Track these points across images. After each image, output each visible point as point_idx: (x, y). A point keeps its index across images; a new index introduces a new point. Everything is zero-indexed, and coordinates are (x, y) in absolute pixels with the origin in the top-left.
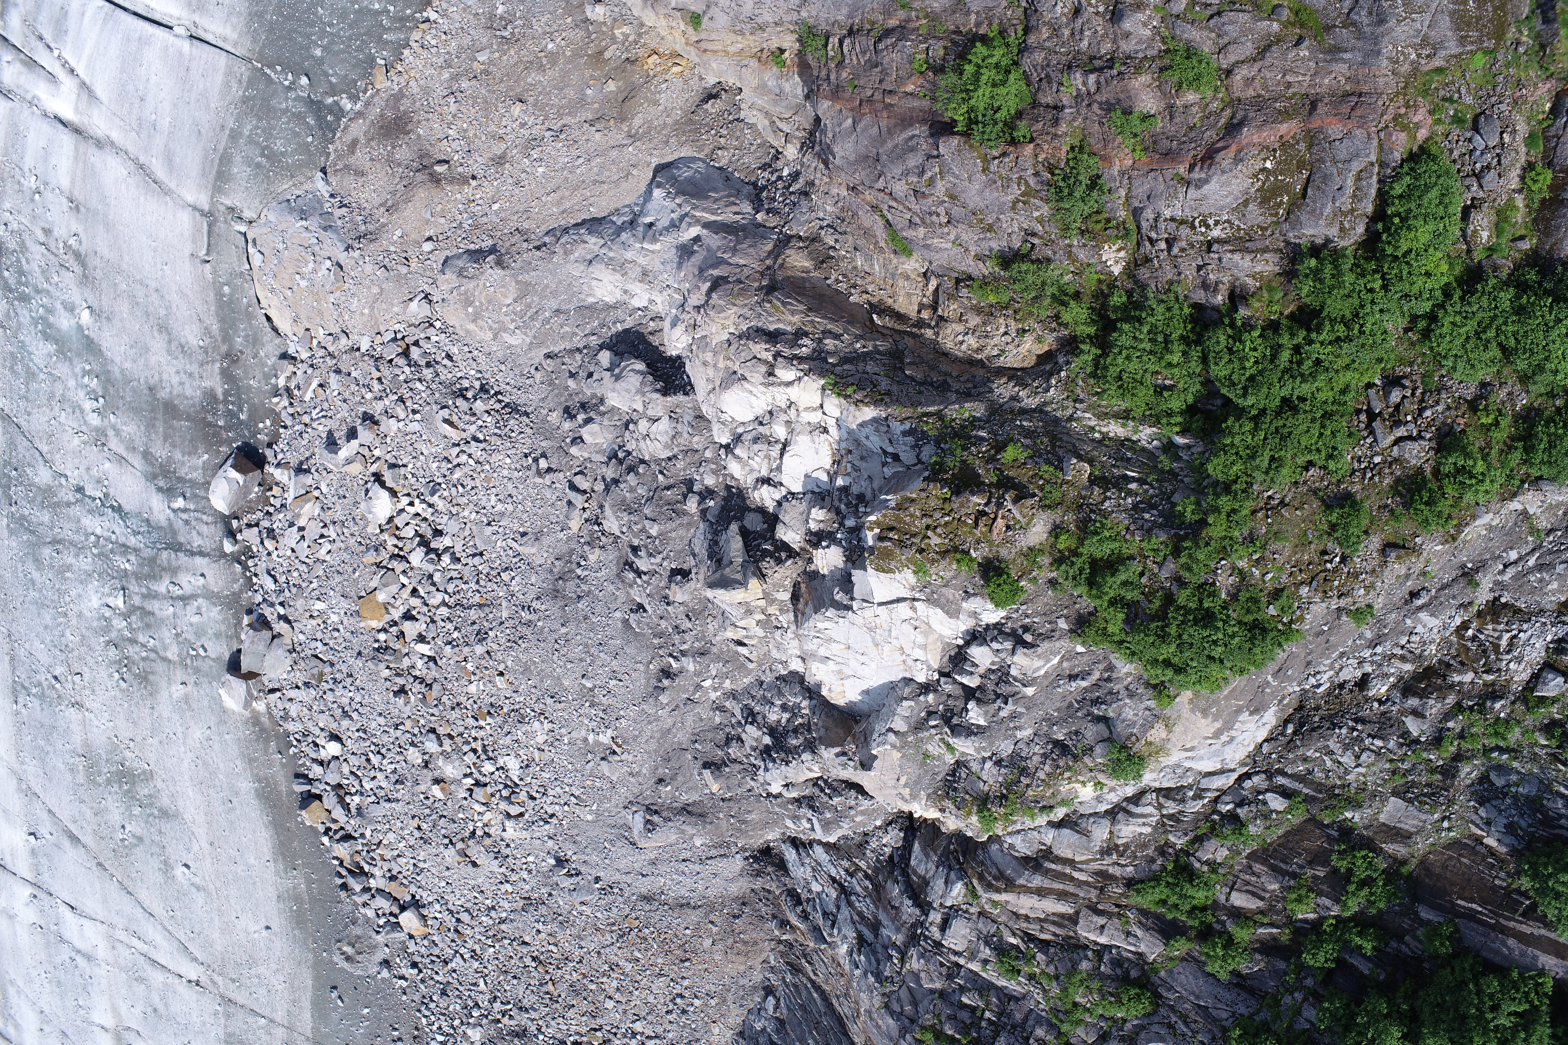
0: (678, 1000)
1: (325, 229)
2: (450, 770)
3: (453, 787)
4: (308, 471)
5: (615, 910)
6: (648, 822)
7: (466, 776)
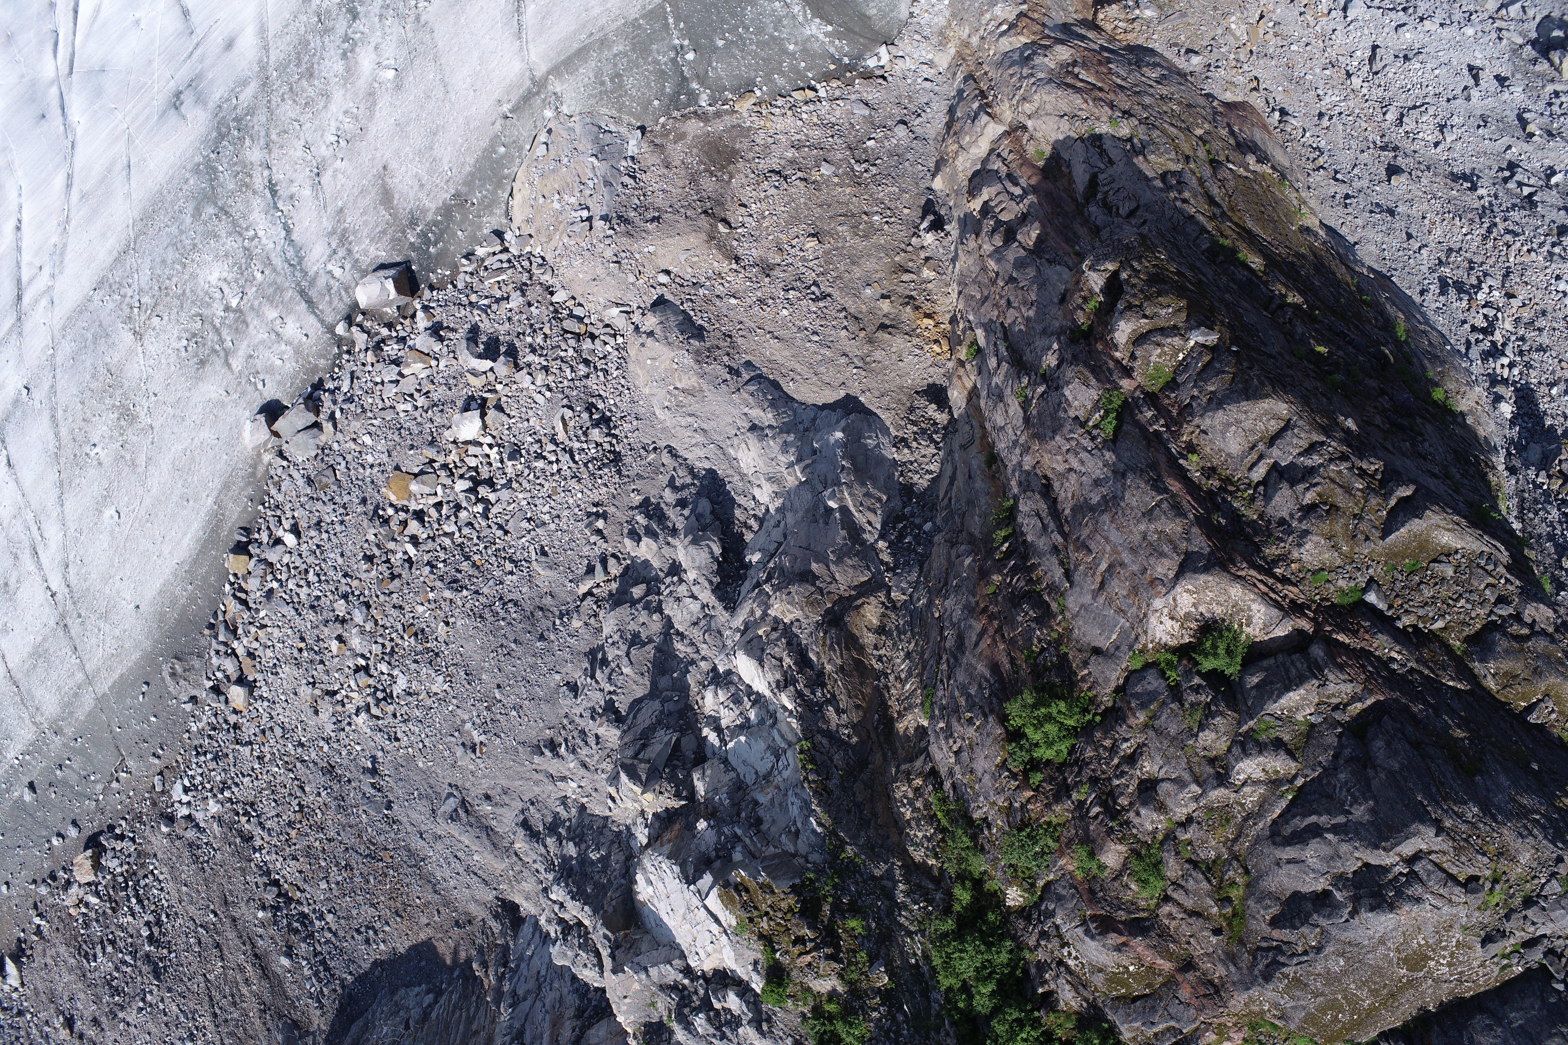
0: (371, 932)
1: (607, 184)
2: (356, 642)
3: (348, 653)
4: (441, 339)
5: (382, 838)
6: (456, 810)
7: (363, 656)
